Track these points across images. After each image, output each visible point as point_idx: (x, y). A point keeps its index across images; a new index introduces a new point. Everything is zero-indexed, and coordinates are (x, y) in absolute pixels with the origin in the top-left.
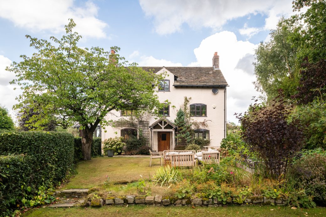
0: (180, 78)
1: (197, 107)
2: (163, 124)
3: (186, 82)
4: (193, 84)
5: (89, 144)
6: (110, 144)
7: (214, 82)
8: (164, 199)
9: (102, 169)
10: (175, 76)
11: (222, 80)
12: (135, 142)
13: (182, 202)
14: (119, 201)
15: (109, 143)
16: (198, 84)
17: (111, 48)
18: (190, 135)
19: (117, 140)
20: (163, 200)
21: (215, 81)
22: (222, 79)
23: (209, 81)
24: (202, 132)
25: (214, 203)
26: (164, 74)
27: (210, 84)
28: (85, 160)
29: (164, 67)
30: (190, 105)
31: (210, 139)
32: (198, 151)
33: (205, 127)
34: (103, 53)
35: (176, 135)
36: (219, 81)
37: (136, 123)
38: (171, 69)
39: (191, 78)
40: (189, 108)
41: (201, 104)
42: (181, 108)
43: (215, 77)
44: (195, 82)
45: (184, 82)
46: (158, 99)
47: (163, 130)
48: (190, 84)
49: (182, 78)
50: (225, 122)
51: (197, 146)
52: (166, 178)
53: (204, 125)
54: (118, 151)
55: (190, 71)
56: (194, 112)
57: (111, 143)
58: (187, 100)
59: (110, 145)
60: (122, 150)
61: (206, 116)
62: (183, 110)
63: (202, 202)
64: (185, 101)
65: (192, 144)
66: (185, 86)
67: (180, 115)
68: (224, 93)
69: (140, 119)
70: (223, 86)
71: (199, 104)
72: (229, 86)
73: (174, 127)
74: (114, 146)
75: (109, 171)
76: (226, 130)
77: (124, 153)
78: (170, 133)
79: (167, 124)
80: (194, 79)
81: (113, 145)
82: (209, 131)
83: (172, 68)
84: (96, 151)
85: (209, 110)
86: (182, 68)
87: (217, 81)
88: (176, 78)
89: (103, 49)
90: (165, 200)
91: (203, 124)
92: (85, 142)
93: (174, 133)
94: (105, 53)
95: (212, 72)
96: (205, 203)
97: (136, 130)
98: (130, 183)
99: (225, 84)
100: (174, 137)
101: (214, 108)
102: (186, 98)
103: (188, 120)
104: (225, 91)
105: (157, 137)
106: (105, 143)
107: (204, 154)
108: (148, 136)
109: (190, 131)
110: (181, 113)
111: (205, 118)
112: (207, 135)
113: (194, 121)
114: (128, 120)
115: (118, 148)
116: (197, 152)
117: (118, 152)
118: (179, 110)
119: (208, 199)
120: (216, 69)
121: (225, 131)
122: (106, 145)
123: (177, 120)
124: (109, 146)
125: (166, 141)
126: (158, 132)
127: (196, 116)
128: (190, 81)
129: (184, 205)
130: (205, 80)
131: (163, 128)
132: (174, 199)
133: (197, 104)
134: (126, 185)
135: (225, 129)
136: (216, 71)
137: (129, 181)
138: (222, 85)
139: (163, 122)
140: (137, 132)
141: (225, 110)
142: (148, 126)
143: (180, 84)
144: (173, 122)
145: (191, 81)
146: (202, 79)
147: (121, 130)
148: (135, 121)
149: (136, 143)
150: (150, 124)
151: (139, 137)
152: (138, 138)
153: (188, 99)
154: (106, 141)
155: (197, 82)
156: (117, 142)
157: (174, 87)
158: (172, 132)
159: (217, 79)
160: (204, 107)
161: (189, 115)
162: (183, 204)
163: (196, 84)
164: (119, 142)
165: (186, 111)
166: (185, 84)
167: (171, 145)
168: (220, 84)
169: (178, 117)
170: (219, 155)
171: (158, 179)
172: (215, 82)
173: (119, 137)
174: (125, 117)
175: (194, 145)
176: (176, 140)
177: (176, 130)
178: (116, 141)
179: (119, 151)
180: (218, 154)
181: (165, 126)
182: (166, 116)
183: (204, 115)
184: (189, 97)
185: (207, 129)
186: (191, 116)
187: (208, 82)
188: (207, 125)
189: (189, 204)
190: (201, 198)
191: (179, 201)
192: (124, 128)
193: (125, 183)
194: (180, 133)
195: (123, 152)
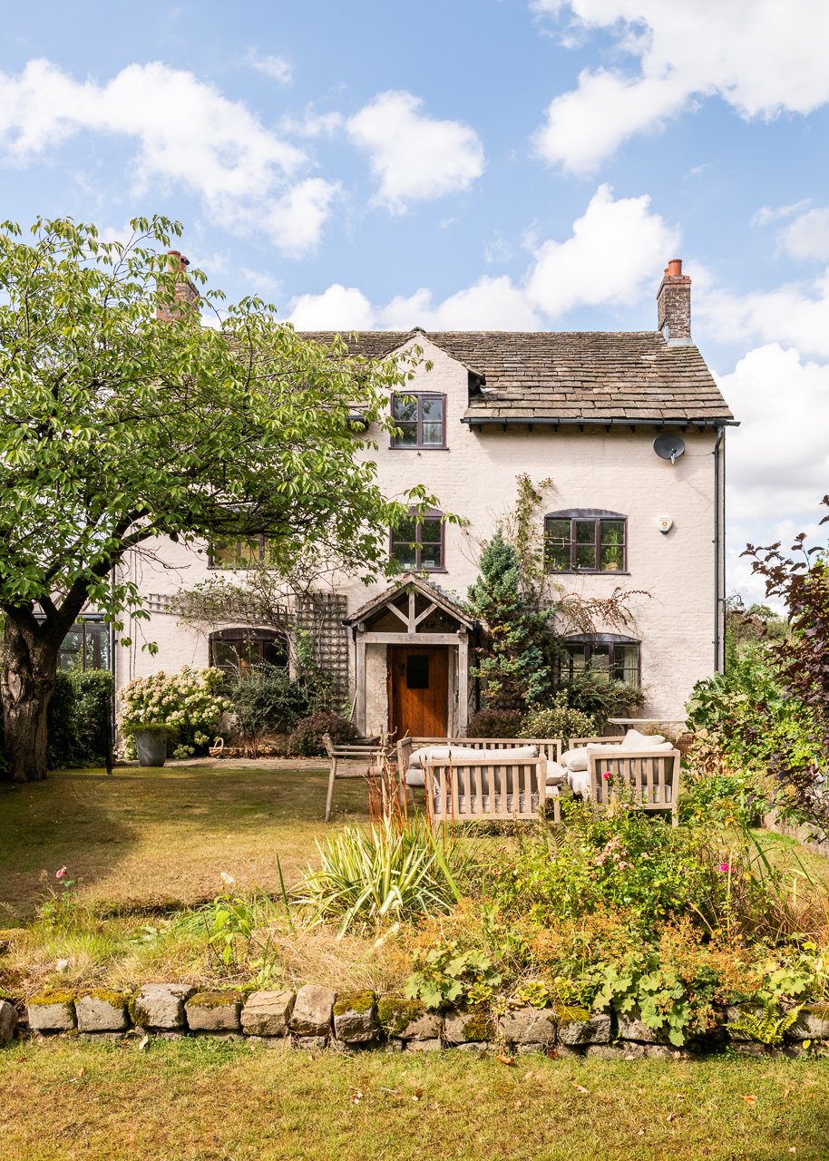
0: (498, 384)
1: (578, 524)
2: (412, 607)
3: (524, 404)
4: (560, 413)
5: (35, 702)
6: (154, 705)
7: (661, 405)
8: (343, 1010)
9: (84, 826)
10: (472, 376)
11: (704, 397)
12: (279, 694)
13: (442, 1026)
14: (98, 1018)
15: (150, 696)
16: (586, 414)
17: (134, 222)
18: (545, 663)
19: (190, 683)
20: (336, 1018)
21: (671, 397)
22: (704, 390)
23: (639, 397)
24: (603, 649)
25: (622, 1039)
26: (408, 358)
27: (642, 416)
28: (19, 781)
29: (417, 330)
30: (548, 519)
31: (644, 683)
32: (571, 742)
33: (620, 625)
34: (94, 248)
35: (474, 660)
36: (689, 397)
37: (284, 601)
38: (453, 344)
39: (553, 384)
40: (541, 530)
41: (597, 512)
42: (500, 532)
43: (667, 381)
44: (569, 404)
45: (515, 404)
46: (374, 482)
47: (411, 637)
48: (546, 413)
49: (507, 384)
50: (718, 600)
51: (576, 716)
52: (368, 889)
53: (617, 613)
54: (193, 738)
55: (549, 354)
56: (566, 551)
57: (161, 699)
58: (530, 494)
59: (156, 710)
60: (212, 737)
61: (622, 569)
62: (510, 540)
63: (551, 1027)
64: (519, 498)
65: (553, 707)
66: (519, 424)
67: (498, 562)
68: (713, 456)
69: (303, 584)
70: (709, 423)
71: (590, 511)
72: (737, 424)
73: (466, 622)
74: (175, 715)
75: (112, 840)
76: (721, 641)
77: (221, 748)
78: (446, 652)
79: (433, 607)
80: (565, 390)
81: (168, 710)
82: (639, 643)
83: (461, 335)
84: (84, 738)
85: (639, 542)
86: (509, 336)
87: (681, 397)
88: (476, 386)
89: (93, 231)
90: (349, 1015)
91: (610, 607)
92: (16, 695)
93: (463, 650)
94: (108, 248)
95: (654, 357)
96: (571, 1034)
97: (285, 635)
98: (189, 910)
99: (720, 413)
100: (463, 671)
101: (665, 533)
102: (526, 483)
103: (538, 590)
104: (717, 447)
105: (383, 673)
106: (131, 699)
107: (598, 761)
108: (343, 666)
109: (544, 643)
110: (499, 554)
111: (619, 580)
112: (629, 662)
113: (564, 594)
114: (246, 588)
115: (194, 721)
116: (571, 746)
117: (193, 744)
118: (490, 539)
119: (584, 1013)
120: (673, 343)
121: (717, 643)
122: (135, 708)
123: (479, 590)
124: (153, 715)
125: (427, 691)
126: (390, 647)
127: (576, 572)
128: (546, 397)
129: (454, 1045)
130: (619, 397)
131: (412, 630)
132: (401, 1009)
133: (580, 512)
134: (167, 923)
135: (717, 638)
136: (676, 350)
137: (186, 902)
138: (701, 419)
139: (412, 598)
140: (286, 646)
141: (717, 541)
142: (342, 616)
143: (496, 413)
144: (464, 598)
145: (550, 398)
146: (606, 390)
147: (210, 635)
148: (277, 593)
149: (281, 699)
150: (353, 610)
151: (300, 669)
152: (293, 674)
153: (536, 487)
154: (137, 690)
155: (582, 404)
156: (191, 693)
157: (466, 426)
158: (456, 647)
159: (678, 391)
160: (616, 524)
161: (540, 566)
162: (450, 1039)
163: (577, 412)
164: (201, 695)
165: (528, 544)
166: (520, 413)
167: (450, 710)
168: (690, 414)
169: (486, 573)
170: (677, 763)
171: (327, 894)
172: (669, 404)
173: (201, 671)
174: (228, 575)
175: (561, 711)
176: (476, 686)
177: (476, 636)
178: (183, 691)
179: (200, 739)
180: (669, 761)
181: (419, 620)
182: (429, 572)
183: (613, 566)
184: (543, 478)
185: (626, 632)
186: (549, 570)
187: (632, 404)
188: (628, 618)
189: (480, 1041)
190: (549, 1005)
191: (427, 1023)
192: (222, 626)
193: (166, 909)
194: (496, 655)
195: (219, 744)
